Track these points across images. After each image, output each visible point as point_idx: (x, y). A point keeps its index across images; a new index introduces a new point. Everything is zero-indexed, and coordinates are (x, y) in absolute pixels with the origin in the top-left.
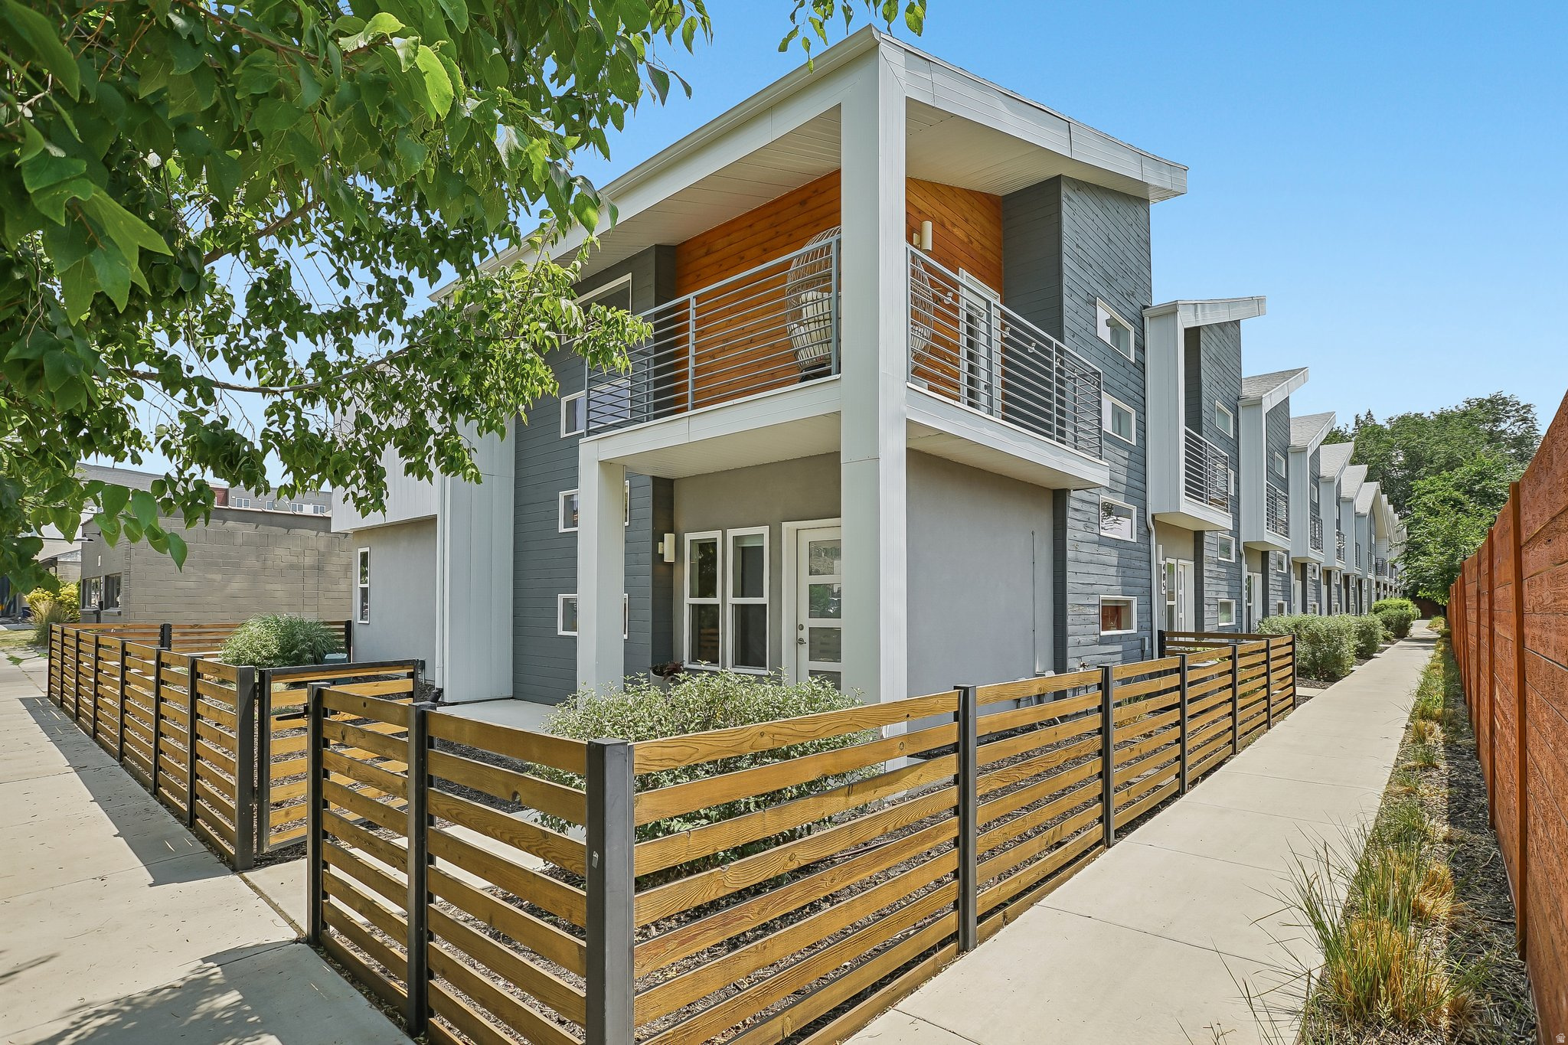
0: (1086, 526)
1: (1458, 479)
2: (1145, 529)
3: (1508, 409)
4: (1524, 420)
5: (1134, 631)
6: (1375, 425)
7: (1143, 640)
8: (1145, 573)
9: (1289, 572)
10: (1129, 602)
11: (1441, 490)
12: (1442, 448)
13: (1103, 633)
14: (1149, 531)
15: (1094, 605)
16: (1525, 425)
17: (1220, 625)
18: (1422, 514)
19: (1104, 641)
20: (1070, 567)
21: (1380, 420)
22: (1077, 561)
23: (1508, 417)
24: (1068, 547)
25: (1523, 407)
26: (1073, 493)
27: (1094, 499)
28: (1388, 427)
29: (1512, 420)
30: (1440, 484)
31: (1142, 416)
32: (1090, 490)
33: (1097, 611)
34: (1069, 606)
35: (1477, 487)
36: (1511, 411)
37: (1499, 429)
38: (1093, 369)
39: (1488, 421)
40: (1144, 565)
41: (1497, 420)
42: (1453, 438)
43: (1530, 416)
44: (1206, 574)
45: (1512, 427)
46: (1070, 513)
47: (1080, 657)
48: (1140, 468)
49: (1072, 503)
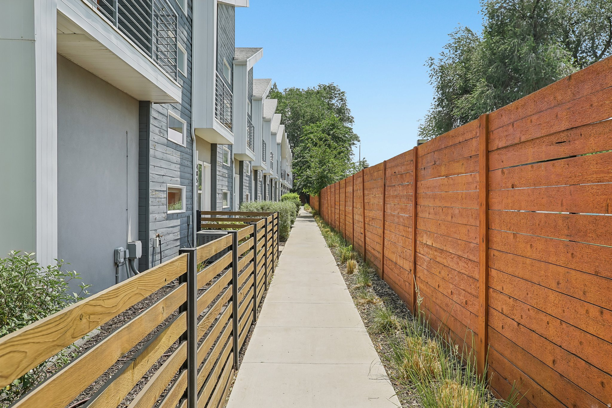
0: (160, 132)
1: (323, 127)
2: (190, 139)
3: (336, 92)
4: (342, 99)
5: (184, 211)
6: (278, 92)
7: (189, 217)
8: (189, 170)
9: (251, 175)
10: (180, 190)
11: (316, 132)
12: (308, 110)
13: (169, 212)
14: (192, 140)
15: (164, 191)
16: (342, 103)
17: (224, 207)
18: (309, 145)
19: (169, 217)
20: (152, 162)
21: (281, 89)
22: (155, 157)
23: (336, 97)
24: (151, 146)
25: (342, 93)
26: (154, 106)
27: (164, 112)
28: (284, 93)
29: (337, 99)
30: (315, 128)
31: (190, 57)
32: (163, 105)
33: (165, 196)
34: (150, 191)
35: (331, 132)
36: (337, 94)
37: (332, 103)
38: (173, 12)
39: (327, 98)
40: (189, 164)
41: (331, 98)
42: (313, 105)
43: (344, 98)
44: (218, 173)
45: (337, 102)
46: (152, 121)
47: (156, 230)
48: (189, 94)
49: (153, 114)
